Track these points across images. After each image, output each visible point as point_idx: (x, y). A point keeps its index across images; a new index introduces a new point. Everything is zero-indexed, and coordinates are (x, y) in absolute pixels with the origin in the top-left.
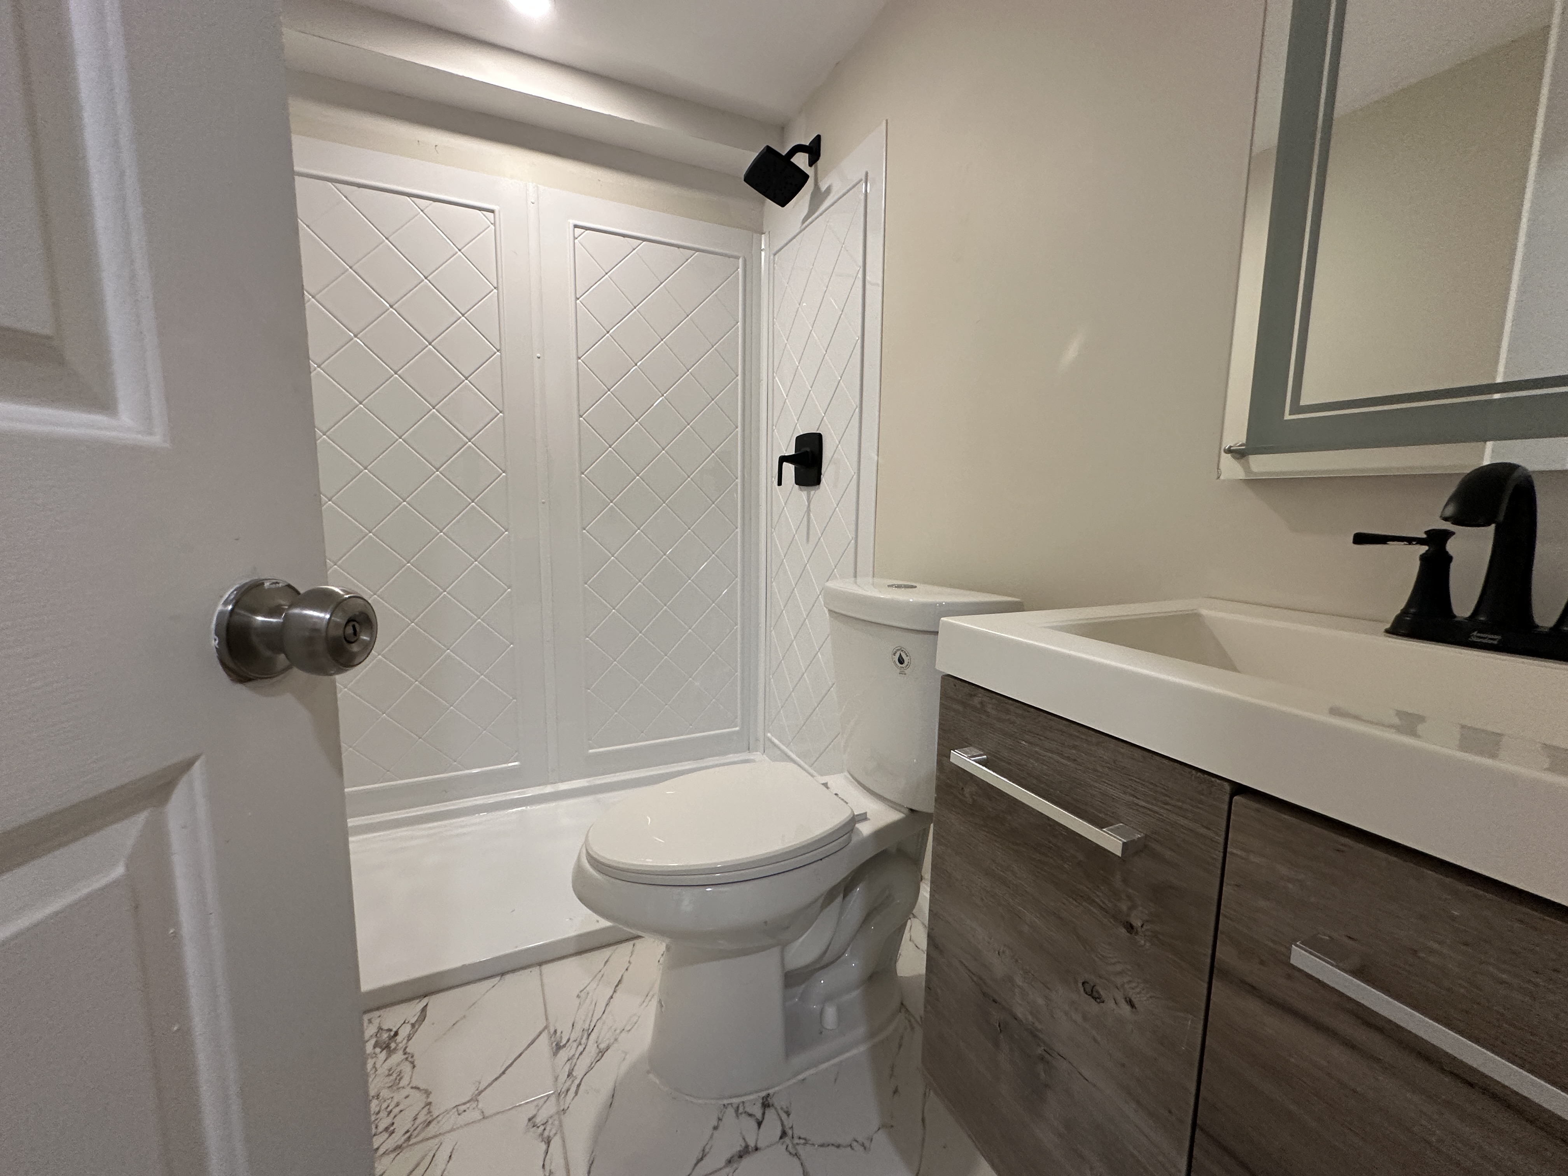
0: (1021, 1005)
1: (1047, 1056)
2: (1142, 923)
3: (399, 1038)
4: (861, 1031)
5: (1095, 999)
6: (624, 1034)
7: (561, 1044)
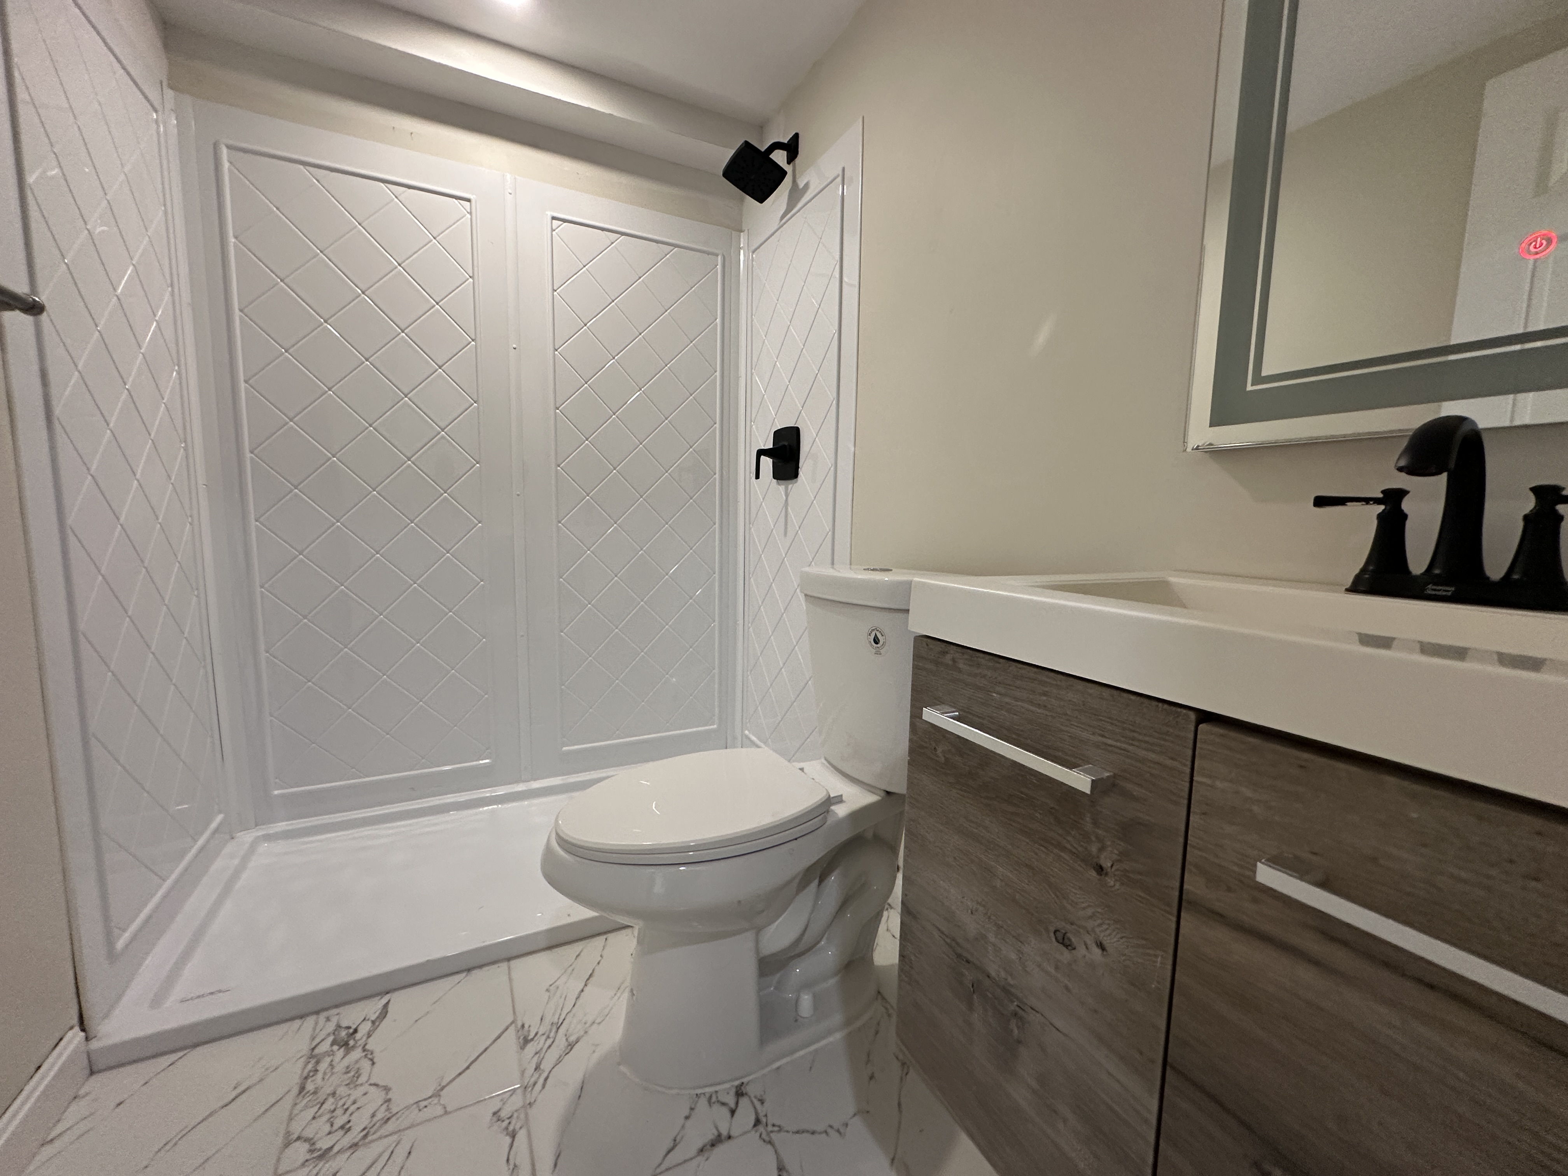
0: (994, 962)
1: (1021, 1012)
2: (1111, 863)
3: (358, 1036)
4: (837, 1018)
5: (1067, 946)
6: (595, 1026)
7: (530, 1038)
